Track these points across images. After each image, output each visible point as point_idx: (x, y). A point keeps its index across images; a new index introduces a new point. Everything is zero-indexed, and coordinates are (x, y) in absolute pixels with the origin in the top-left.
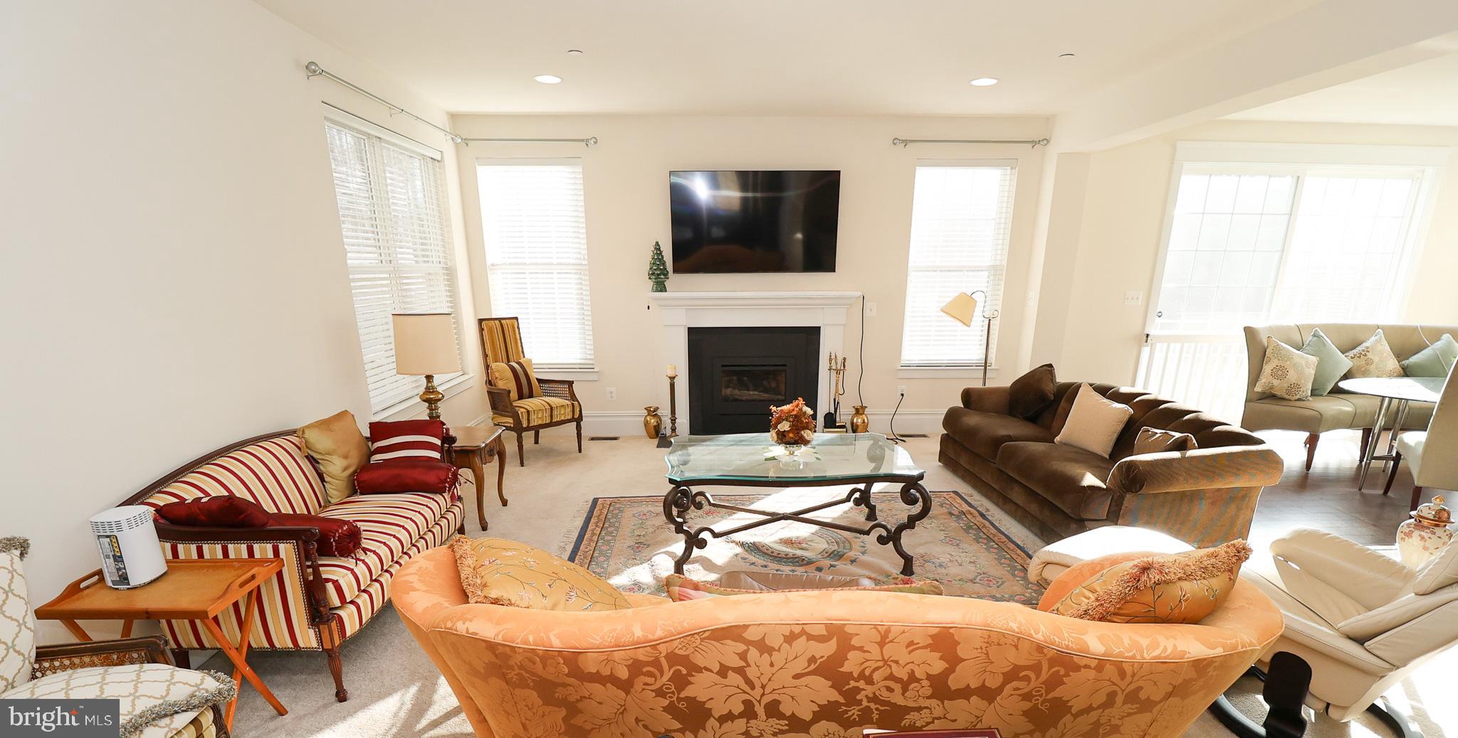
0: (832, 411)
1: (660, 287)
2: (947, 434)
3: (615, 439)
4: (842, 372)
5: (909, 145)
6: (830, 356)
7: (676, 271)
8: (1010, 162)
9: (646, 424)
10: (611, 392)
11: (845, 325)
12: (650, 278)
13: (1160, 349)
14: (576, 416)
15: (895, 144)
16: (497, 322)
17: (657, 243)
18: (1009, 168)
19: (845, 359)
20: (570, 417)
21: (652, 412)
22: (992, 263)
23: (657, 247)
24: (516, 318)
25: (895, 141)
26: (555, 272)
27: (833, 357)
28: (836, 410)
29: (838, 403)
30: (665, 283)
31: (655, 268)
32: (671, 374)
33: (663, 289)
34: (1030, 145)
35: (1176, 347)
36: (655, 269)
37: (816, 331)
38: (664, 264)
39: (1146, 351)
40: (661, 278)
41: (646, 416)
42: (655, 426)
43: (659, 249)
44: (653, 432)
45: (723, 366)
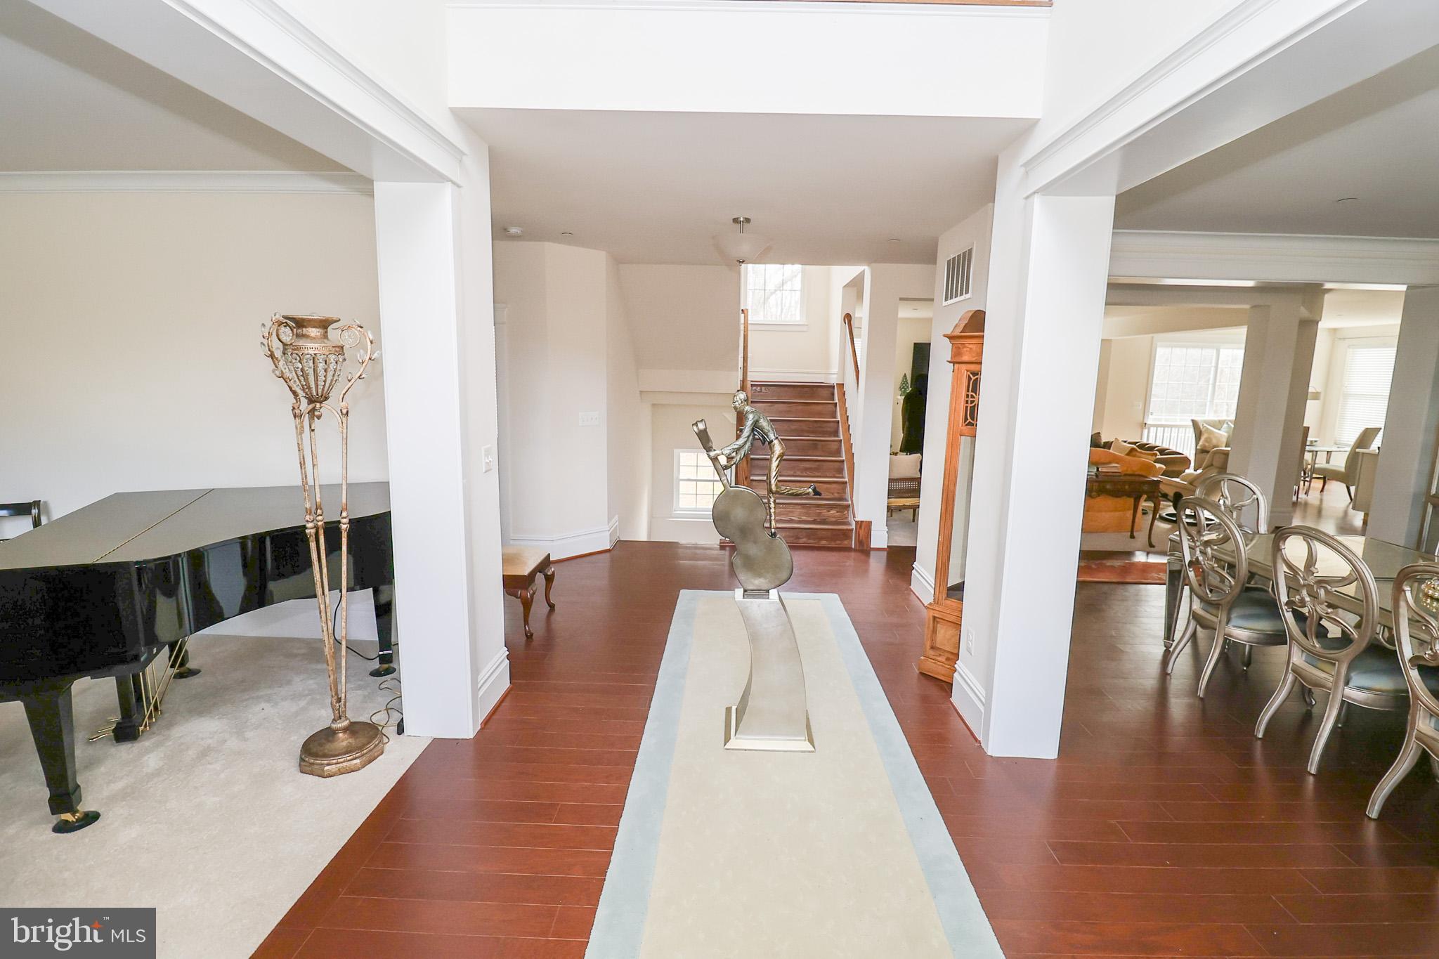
13: (1153, 430)
35: (1160, 430)
39: (1146, 431)
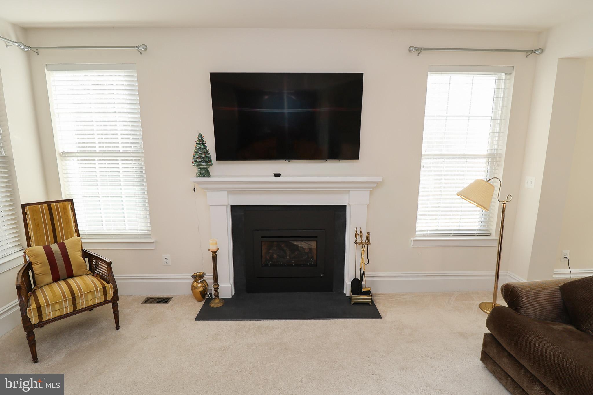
0: (358, 277)
1: (204, 172)
2: (491, 334)
3: (165, 301)
4: (366, 246)
5: (423, 52)
6: (356, 231)
7: (220, 157)
8: (508, 70)
9: (193, 288)
10: (166, 259)
11: (368, 205)
12: (194, 166)
14: (110, 296)
15: (410, 51)
16: (46, 205)
17: (200, 136)
18: (503, 74)
19: (369, 233)
20: (101, 300)
21: (198, 277)
22: (489, 152)
23: (201, 138)
24: (71, 201)
25: (411, 49)
26: (119, 158)
27: (359, 233)
28: (362, 277)
29: (364, 272)
30: (209, 169)
31: (197, 156)
32: (214, 248)
33: (207, 174)
34: (524, 54)
36: (197, 158)
37: (343, 208)
38: (207, 152)
40: (203, 165)
41: (193, 283)
42: (201, 292)
43: (202, 140)
44: (199, 296)
45: (262, 237)
